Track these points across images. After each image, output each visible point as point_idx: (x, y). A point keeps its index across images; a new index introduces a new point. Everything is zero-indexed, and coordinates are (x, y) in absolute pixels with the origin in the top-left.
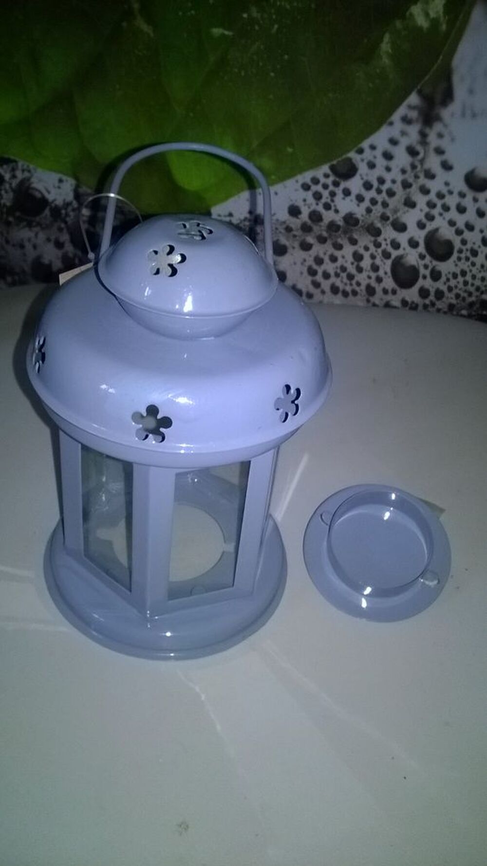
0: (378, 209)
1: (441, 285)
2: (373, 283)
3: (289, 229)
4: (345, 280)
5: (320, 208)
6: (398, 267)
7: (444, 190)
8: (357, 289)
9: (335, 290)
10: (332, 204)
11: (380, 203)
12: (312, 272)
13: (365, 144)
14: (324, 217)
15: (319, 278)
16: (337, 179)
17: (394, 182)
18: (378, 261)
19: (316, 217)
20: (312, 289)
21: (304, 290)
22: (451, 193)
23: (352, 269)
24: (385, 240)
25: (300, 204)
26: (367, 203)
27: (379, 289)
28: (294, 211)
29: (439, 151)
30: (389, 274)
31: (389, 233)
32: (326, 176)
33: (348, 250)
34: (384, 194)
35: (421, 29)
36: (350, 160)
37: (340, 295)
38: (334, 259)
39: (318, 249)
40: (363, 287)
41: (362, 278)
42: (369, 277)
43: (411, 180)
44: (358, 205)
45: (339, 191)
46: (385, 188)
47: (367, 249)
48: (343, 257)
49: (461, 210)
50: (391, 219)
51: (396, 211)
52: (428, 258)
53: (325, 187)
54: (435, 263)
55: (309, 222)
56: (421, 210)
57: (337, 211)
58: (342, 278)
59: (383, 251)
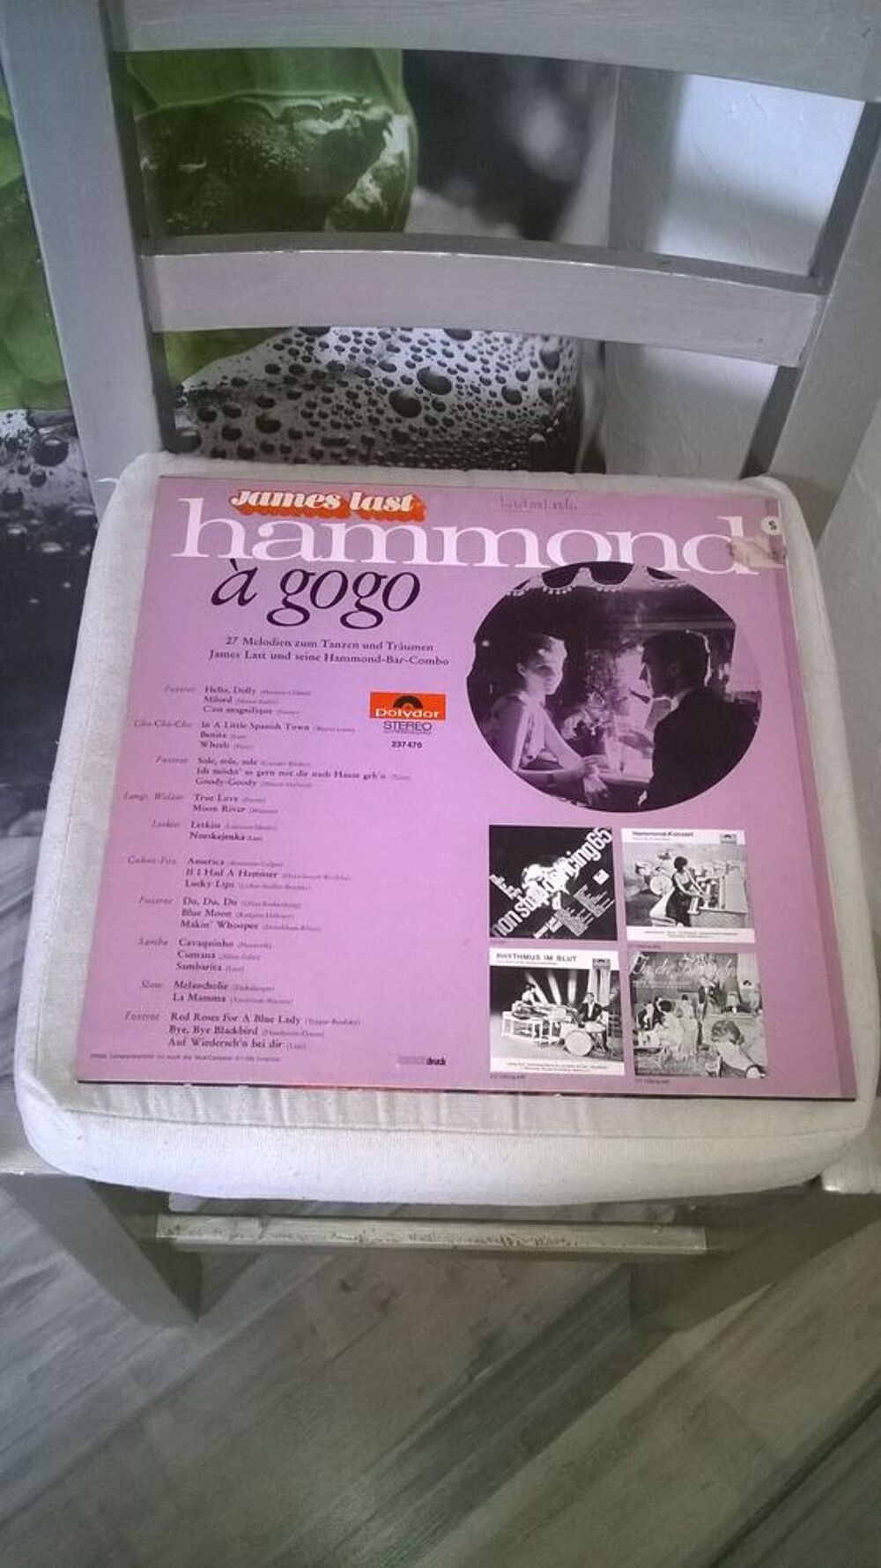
0: (361, 356)
1: (446, 414)
2: (375, 415)
3: (271, 385)
4: (344, 415)
5: (300, 362)
6: (396, 399)
7: (426, 339)
8: (360, 421)
9: (336, 425)
10: (313, 358)
11: (361, 350)
12: (306, 415)
14: (306, 369)
15: (316, 418)
16: (311, 337)
17: (371, 334)
18: (374, 397)
19: (296, 370)
20: (310, 429)
21: (303, 430)
22: (433, 341)
23: (349, 407)
24: (376, 379)
25: (276, 361)
26: (348, 352)
27: (382, 419)
28: (272, 369)
30: (389, 405)
31: (378, 374)
33: (340, 392)
34: (364, 343)
35: (360, 212)
37: (342, 429)
38: (327, 401)
39: (307, 396)
40: (365, 419)
41: (362, 412)
42: (369, 410)
43: (389, 332)
44: (339, 354)
45: (316, 345)
46: (363, 338)
48: (337, 398)
49: (450, 355)
50: (378, 362)
51: (380, 356)
52: (426, 393)
53: (300, 344)
54: (434, 395)
55: (292, 375)
56: (407, 354)
57: (318, 362)
58: (341, 415)
59: (377, 388)
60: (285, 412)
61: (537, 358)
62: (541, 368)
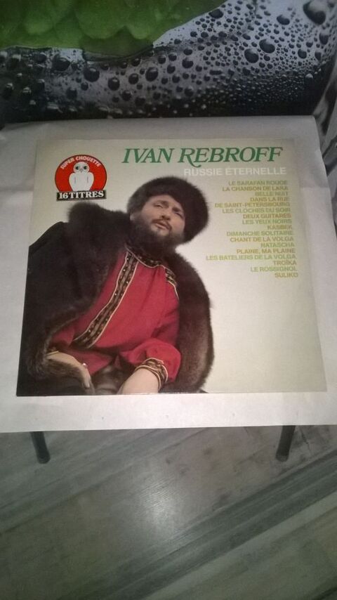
13: (226, 3)
29: (263, 8)
32: (208, 17)
36: (219, 10)
47: (232, 46)
59: (240, 47)
60: (196, 57)
61: (318, 37)
62: (319, 42)
